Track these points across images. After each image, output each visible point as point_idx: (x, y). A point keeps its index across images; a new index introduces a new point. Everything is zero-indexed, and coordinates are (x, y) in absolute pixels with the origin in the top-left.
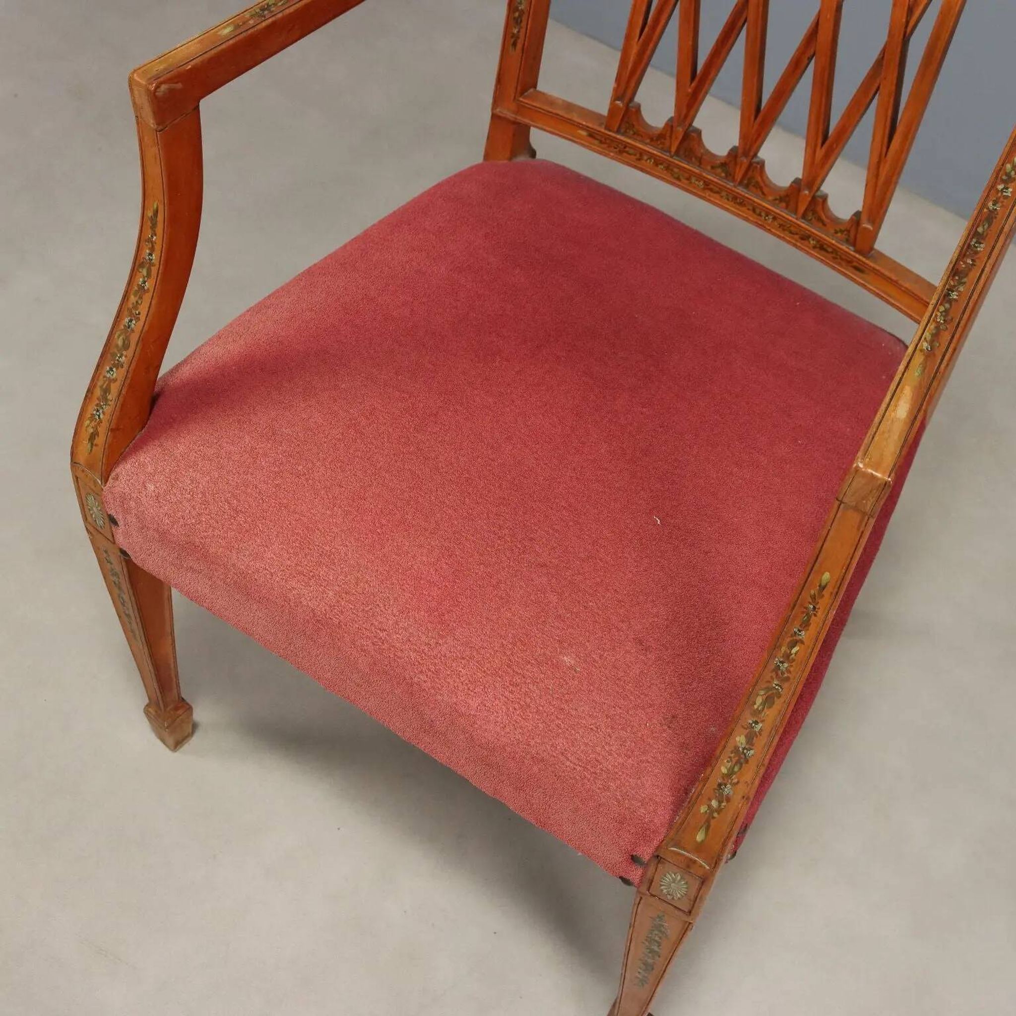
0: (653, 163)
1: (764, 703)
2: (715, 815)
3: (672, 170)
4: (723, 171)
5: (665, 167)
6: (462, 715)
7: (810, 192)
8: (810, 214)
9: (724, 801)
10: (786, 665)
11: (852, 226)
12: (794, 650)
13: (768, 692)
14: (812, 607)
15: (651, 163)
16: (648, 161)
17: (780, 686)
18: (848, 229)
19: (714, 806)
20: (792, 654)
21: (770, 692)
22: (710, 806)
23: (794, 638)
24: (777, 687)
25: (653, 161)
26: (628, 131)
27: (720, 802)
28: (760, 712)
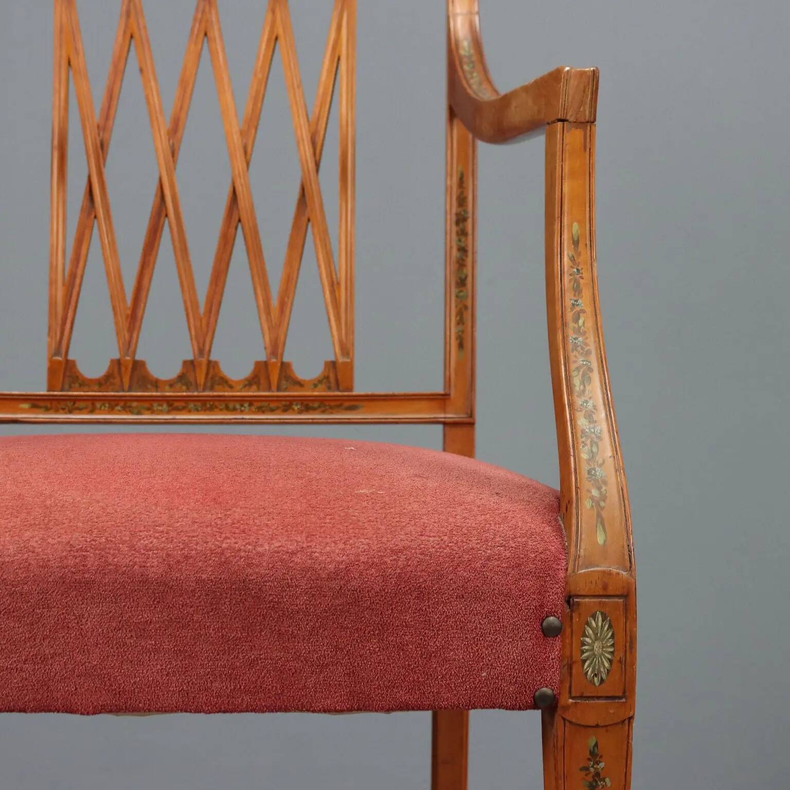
0: (108, 408)
1: (583, 383)
2: (602, 504)
3: (130, 407)
4: (183, 385)
5: (122, 407)
6: (293, 553)
7: (277, 358)
8: (284, 382)
9: (603, 486)
10: (580, 339)
11: (329, 370)
12: (581, 322)
13: (579, 371)
14: (575, 270)
15: (107, 408)
16: (103, 407)
17: (587, 361)
18: (326, 375)
19: (596, 495)
20: (581, 327)
21: (582, 370)
22: (592, 498)
23: (575, 310)
24: (585, 363)
25: (107, 405)
26: (73, 385)
27: (599, 488)
28: (584, 391)
